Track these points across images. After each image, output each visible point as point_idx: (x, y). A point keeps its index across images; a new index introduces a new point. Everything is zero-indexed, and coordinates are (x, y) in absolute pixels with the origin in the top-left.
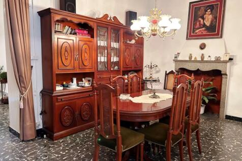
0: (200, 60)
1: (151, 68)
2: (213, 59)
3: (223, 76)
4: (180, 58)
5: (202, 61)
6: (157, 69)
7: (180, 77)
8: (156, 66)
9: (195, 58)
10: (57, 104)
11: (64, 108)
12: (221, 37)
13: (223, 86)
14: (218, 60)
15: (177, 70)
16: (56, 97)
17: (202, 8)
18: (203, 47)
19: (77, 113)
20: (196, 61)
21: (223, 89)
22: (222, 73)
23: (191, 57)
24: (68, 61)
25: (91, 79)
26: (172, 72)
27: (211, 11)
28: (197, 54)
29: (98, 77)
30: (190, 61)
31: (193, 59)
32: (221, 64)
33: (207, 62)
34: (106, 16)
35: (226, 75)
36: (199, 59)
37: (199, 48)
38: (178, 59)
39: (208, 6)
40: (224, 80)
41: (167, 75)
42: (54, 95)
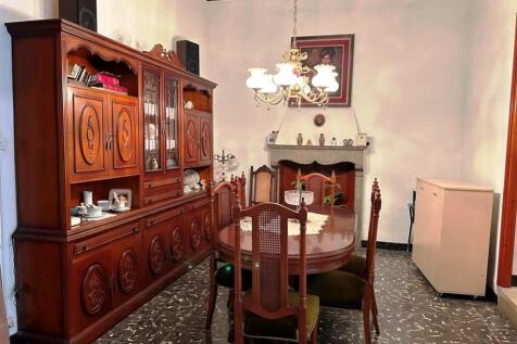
0: (318, 144)
1: (223, 161)
2: (340, 143)
3: (357, 173)
4: (279, 141)
5: (322, 147)
6: (235, 164)
7: (310, 178)
8: (233, 157)
9: (309, 142)
10: (74, 261)
11: (88, 269)
12: (349, 105)
13: (357, 190)
14: (348, 146)
15: (276, 164)
16: (72, 245)
17: (315, 51)
18: (319, 121)
19: (112, 277)
20: (309, 147)
21: (357, 196)
22: (357, 167)
23: (300, 140)
24: (94, 152)
25: (129, 192)
26: (264, 169)
27: (331, 58)
28: (311, 134)
29: (146, 185)
30: (299, 147)
31: (304, 143)
32: (354, 152)
33: (330, 148)
34: (159, 47)
35: (362, 170)
36: (315, 143)
37: (313, 123)
38: (277, 143)
39: (325, 48)
40: (357, 180)
41: (253, 174)
42: (69, 239)
